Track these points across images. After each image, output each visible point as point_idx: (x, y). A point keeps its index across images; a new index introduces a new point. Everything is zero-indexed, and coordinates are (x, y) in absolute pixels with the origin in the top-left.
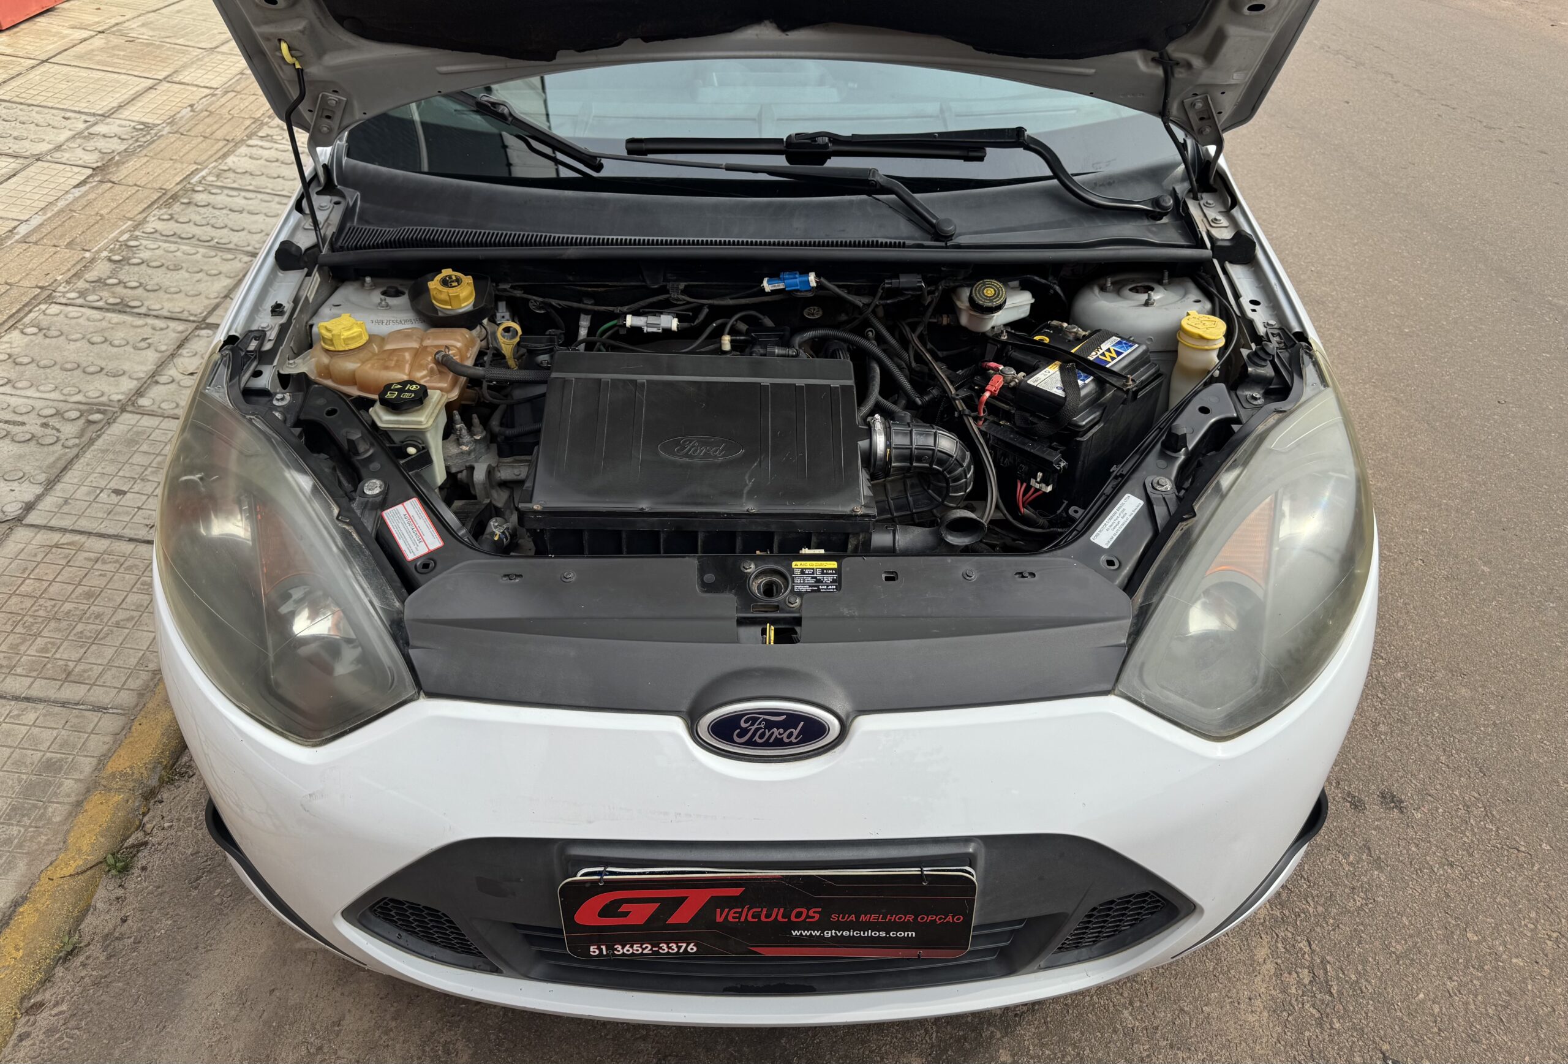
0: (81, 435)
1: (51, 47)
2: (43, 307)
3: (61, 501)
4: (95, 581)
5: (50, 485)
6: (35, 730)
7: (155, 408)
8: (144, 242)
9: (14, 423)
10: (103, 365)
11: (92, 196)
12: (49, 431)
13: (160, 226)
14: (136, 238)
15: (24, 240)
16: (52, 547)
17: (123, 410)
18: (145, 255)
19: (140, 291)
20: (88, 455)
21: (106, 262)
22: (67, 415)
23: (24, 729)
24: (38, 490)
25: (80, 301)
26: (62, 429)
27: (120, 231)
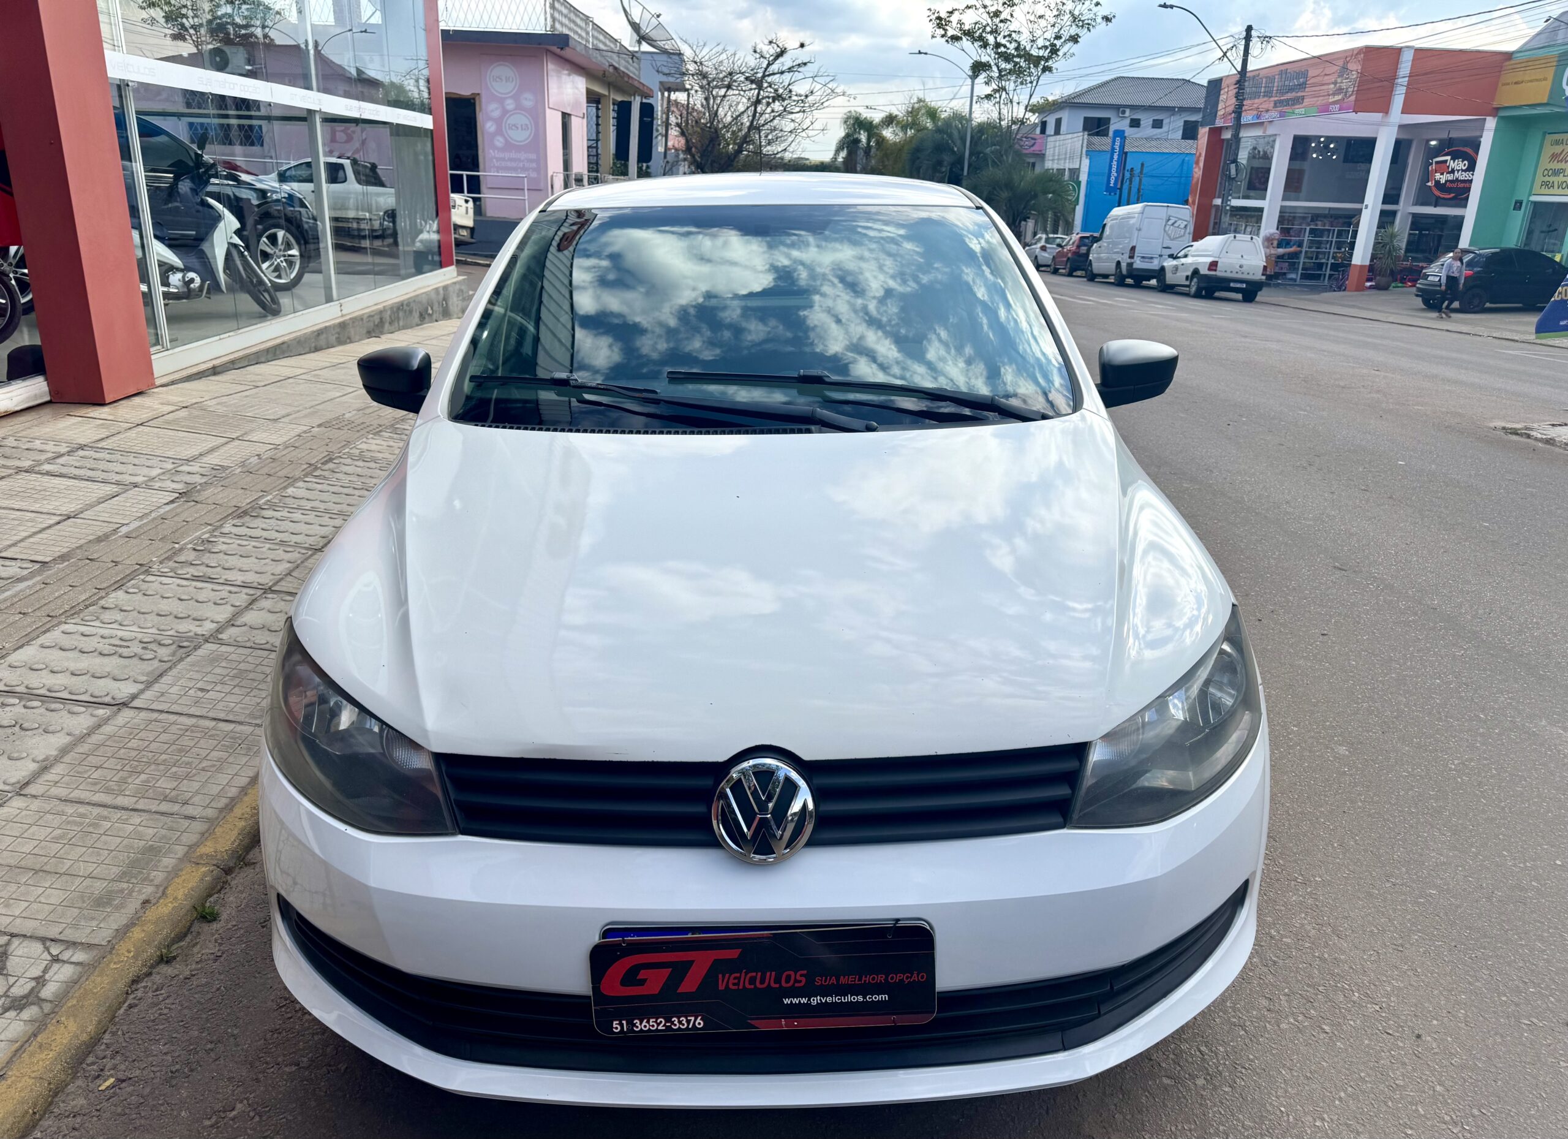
2: (142, 577)
3: (159, 694)
4: (186, 741)
5: (149, 685)
6: (140, 829)
7: (231, 641)
9: (120, 646)
10: (190, 613)
11: (178, 510)
12: (148, 652)
15: (127, 536)
16: (152, 721)
17: (207, 641)
20: (179, 667)
21: (191, 550)
22: (162, 642)
24: (141, 686)
26: (158, 651)
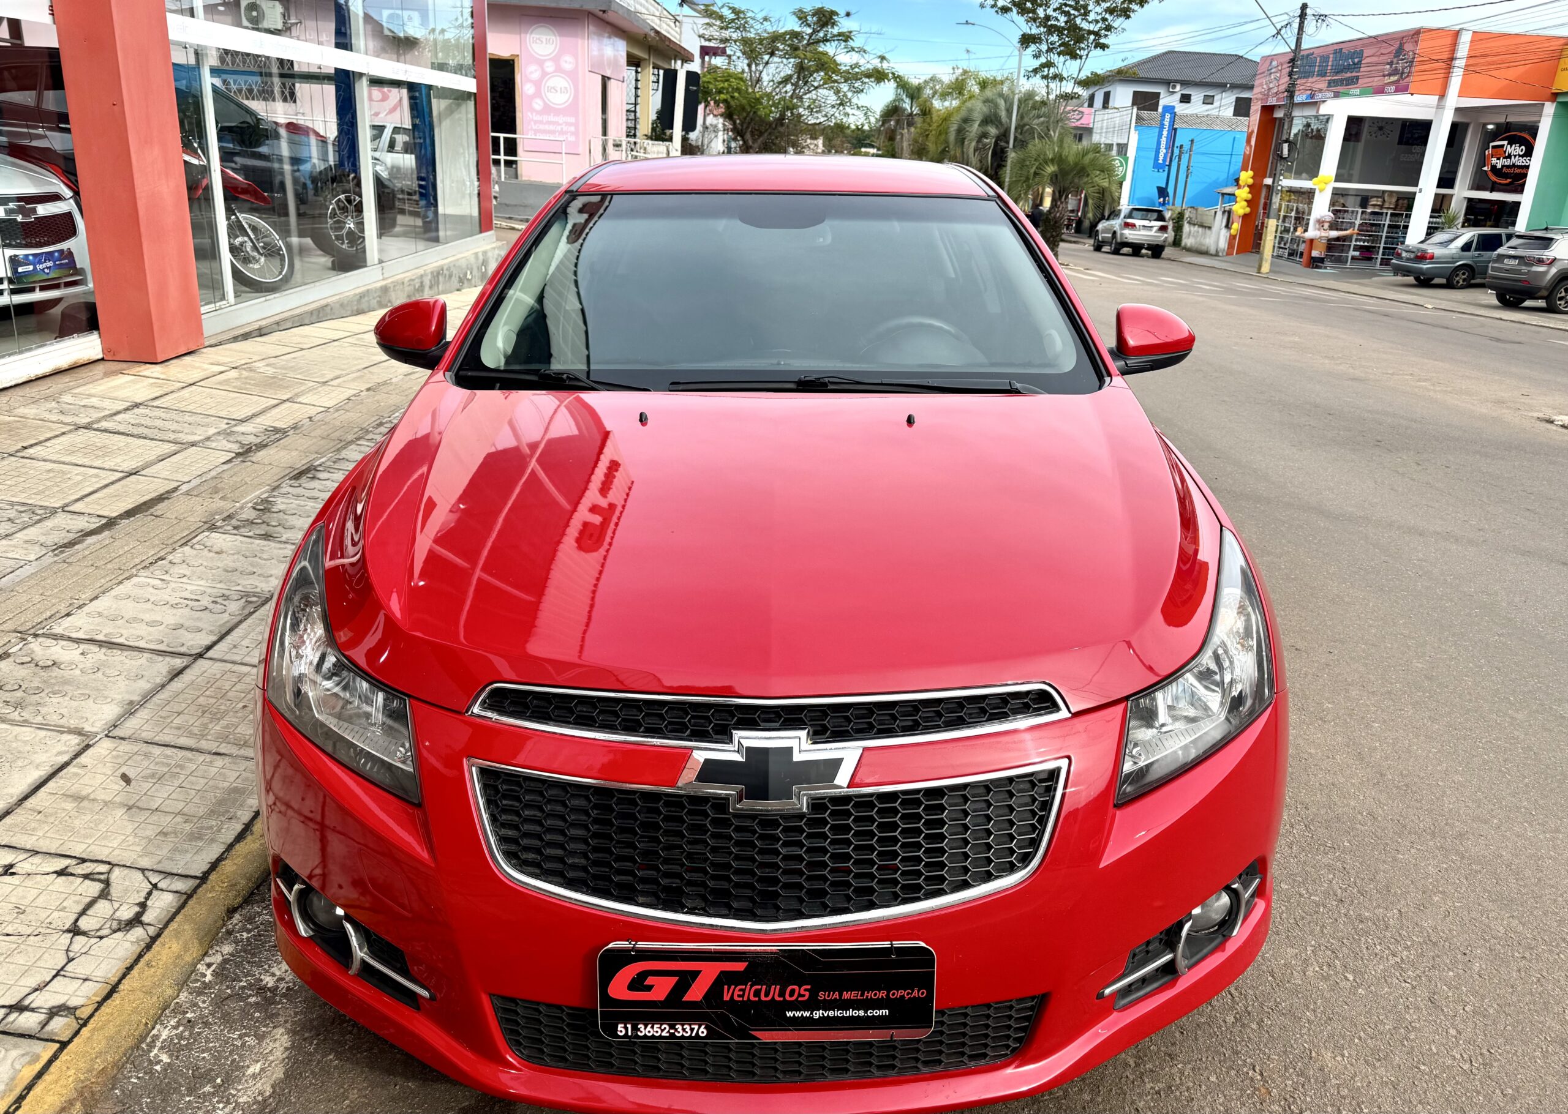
0: (244, 608)
1: (196, 375)
8: (279, 500)
13: (290, 490)
14: (274, 497)
18: (282, 507)
19: (280, 529)
23: (216, 770)
25: (235, 532)
27: (261, 492)
